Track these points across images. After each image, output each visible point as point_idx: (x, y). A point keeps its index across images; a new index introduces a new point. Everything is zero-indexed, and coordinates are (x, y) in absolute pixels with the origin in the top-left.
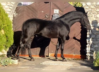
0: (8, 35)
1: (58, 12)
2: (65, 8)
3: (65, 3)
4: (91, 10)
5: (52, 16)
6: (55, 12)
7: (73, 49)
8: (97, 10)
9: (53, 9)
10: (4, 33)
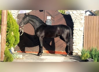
0: (16, 36)
1: (50, 19)
2: (56, 15)
3: (55, 12)
4: (76, 17)
5: (46, 21)
6: (48, 19)
7: (62, 47)
8: (81, 17)
9: (47, 16)
10: (13, 35)
